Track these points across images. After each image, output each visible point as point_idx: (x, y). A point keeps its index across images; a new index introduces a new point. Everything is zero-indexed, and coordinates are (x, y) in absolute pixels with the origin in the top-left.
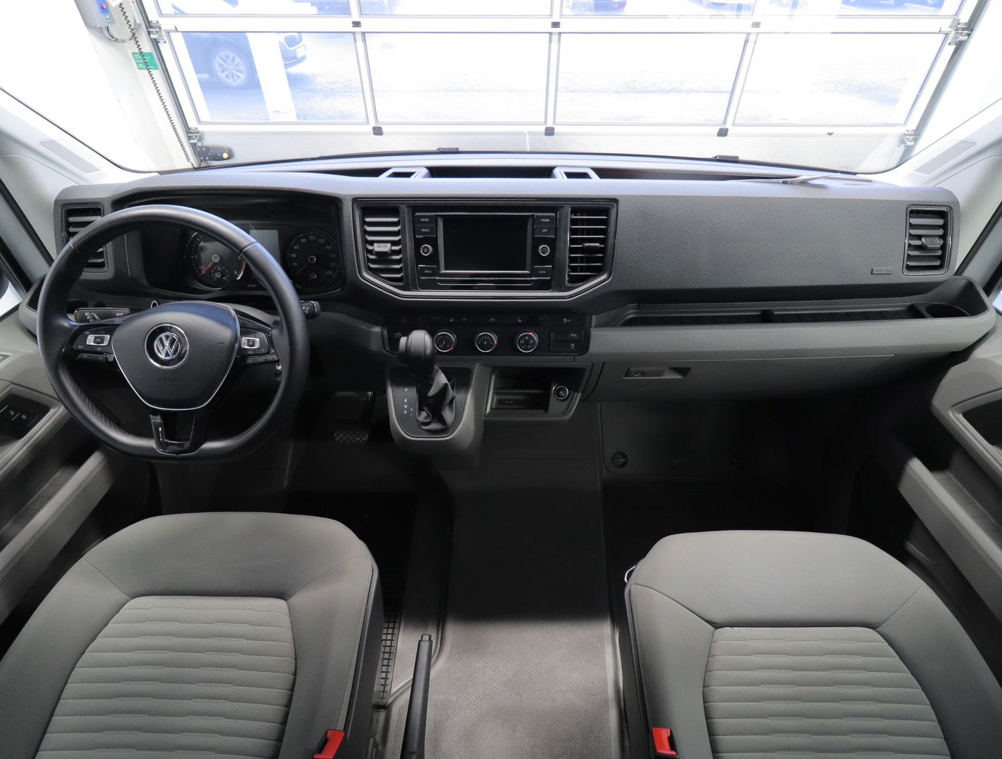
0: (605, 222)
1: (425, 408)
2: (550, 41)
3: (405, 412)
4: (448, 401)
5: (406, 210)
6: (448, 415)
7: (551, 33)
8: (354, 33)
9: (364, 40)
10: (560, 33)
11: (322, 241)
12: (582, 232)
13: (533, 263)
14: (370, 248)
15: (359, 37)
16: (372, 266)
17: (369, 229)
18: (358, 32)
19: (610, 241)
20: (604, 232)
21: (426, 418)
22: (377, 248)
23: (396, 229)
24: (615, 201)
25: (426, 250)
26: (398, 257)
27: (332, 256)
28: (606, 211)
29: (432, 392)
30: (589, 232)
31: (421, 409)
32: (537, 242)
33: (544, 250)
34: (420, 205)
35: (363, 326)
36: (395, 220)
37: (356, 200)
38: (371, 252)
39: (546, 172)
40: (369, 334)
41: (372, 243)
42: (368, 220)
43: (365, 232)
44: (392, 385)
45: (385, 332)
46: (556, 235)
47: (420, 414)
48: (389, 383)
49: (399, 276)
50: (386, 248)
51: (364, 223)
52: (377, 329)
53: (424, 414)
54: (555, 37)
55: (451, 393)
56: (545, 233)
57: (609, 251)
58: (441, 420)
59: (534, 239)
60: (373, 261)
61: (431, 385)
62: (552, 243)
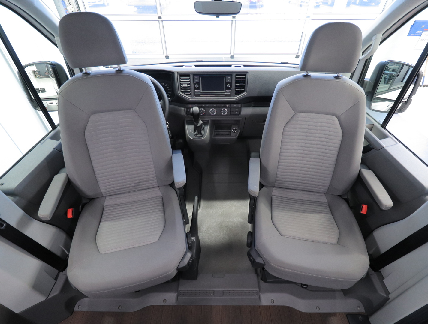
0: (245, 78)
1: (196, 130)
2: (232, 23)
3: (191, 132)
4: (203, 128)
5: (191, 75)
6: (203, 132)
7: (232, 21)
8: (159, 21)
9: (163, 24)
10: (236, 20)
11: (166, 86)
12: (239, 81)
13: (226, 90)
14: (182, 86)
15: (161, 22)
16: (182, 91)
17: (181, 80)
18: (160, 21)
19: (246, 83)
20: (245, 81)
21: (197, 133)
22: (184, 86)
23: (189, 80)
24: (247, 72)
25: (197, 86)
26: (189, 88)
27: (169, 90)
28: (245, 75)
29: (198, 125)
30: (240, 81)
31: (195, 131)
32: (227, 84)
33: (229, 86)
34: (195, 74)
35: (179, 108)
36: (189, 78)
37: (178, 73)
38: (182, 87)
39: (230, 66)
40: (181, 110)
41: (182, 84)
42: (181, 78)
43: (180, 81)
44: (187, 125)
45: (185, 109)
46: (232, 82)
47: (195, 132)
48: (186, 124)
49: (189, 93)
50: (186, 86)
51: (180, 79)
52: (183, 109)
53: (196, 132)
54: (234, 22)
55: (203, 126)
56: (229, 81)
57: (246, 86)
58: (201, 134)
59: (226, 83)
60: (182, 89)
61: (198, 123)
62: (231, 84)
